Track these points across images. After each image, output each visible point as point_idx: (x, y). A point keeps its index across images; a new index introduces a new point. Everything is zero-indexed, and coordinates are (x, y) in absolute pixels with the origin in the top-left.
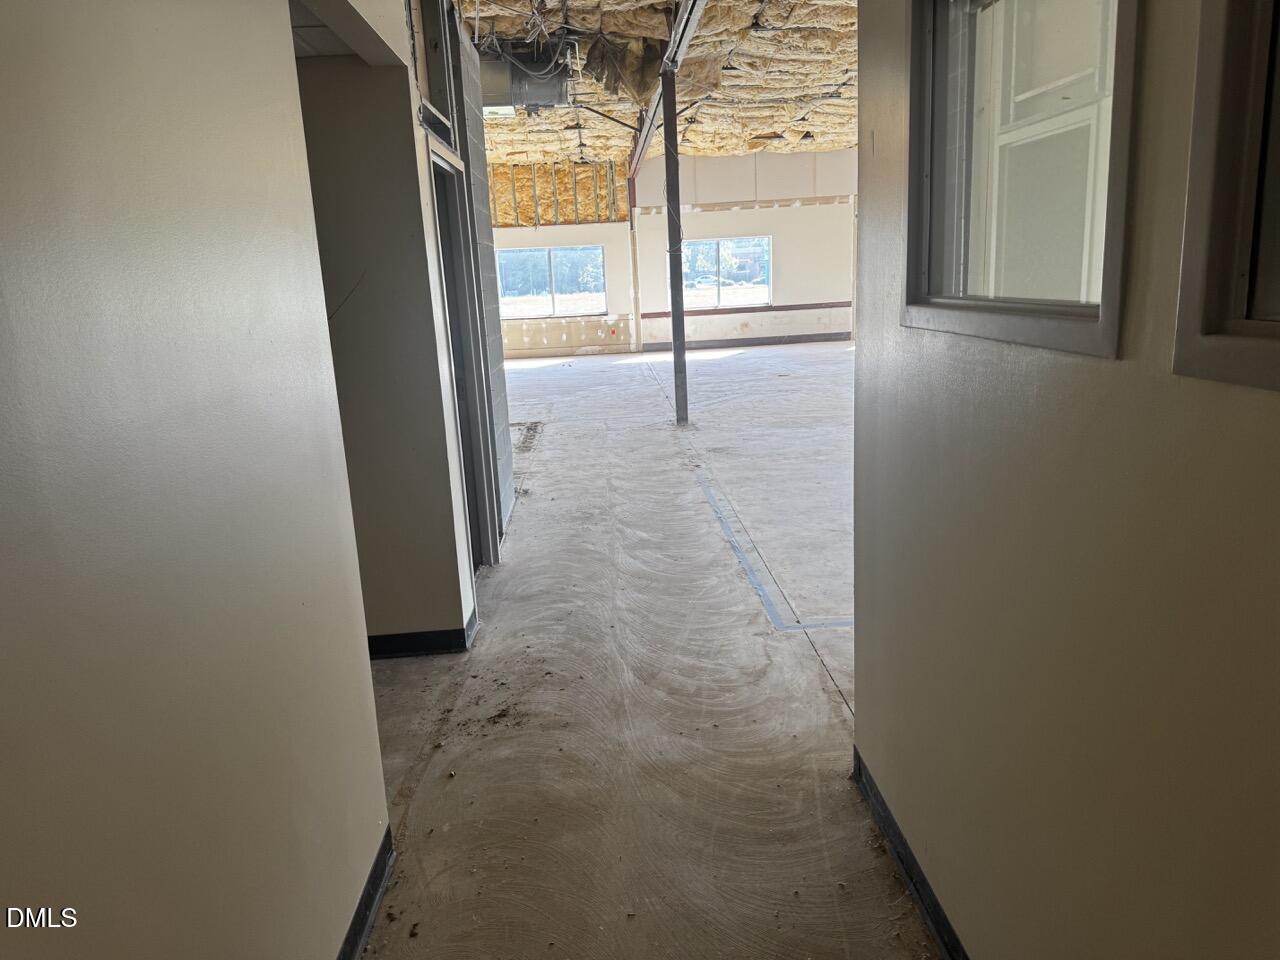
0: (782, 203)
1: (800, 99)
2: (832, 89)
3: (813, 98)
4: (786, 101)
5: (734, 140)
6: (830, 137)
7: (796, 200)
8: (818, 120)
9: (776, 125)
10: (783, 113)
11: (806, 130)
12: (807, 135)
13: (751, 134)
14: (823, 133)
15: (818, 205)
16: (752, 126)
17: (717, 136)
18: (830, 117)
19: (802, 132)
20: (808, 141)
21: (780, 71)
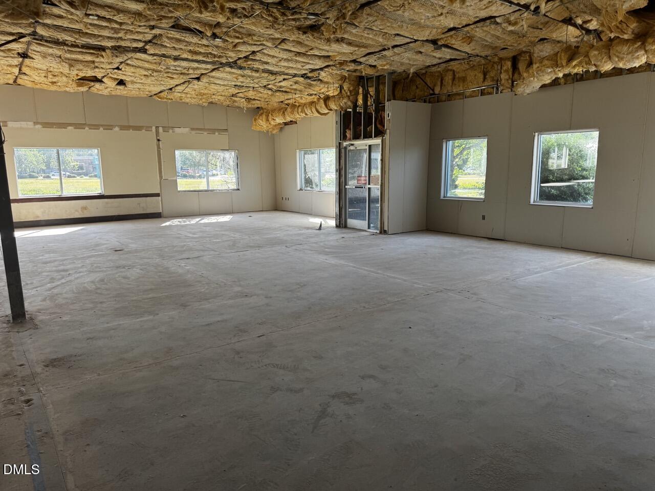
0: (106, 127)
1: (115, 48)
2: (140, 45)
3: (126, 50)
4: (103, 49)
5: (64, 79)
6: (138, 86)
7: (116, 126)
8: (129, 70)
9: (97, 70)
10: (102, 60)
11: (120, 77)
12: (121, 83)
13: (77, 75)
14: (133, 82)
15: (131, 130)
16: (78, 67)
17: (49, 74)
18: (138, 70)
19: (117, 79)
20: (121, 87)
21: (97, 16)
